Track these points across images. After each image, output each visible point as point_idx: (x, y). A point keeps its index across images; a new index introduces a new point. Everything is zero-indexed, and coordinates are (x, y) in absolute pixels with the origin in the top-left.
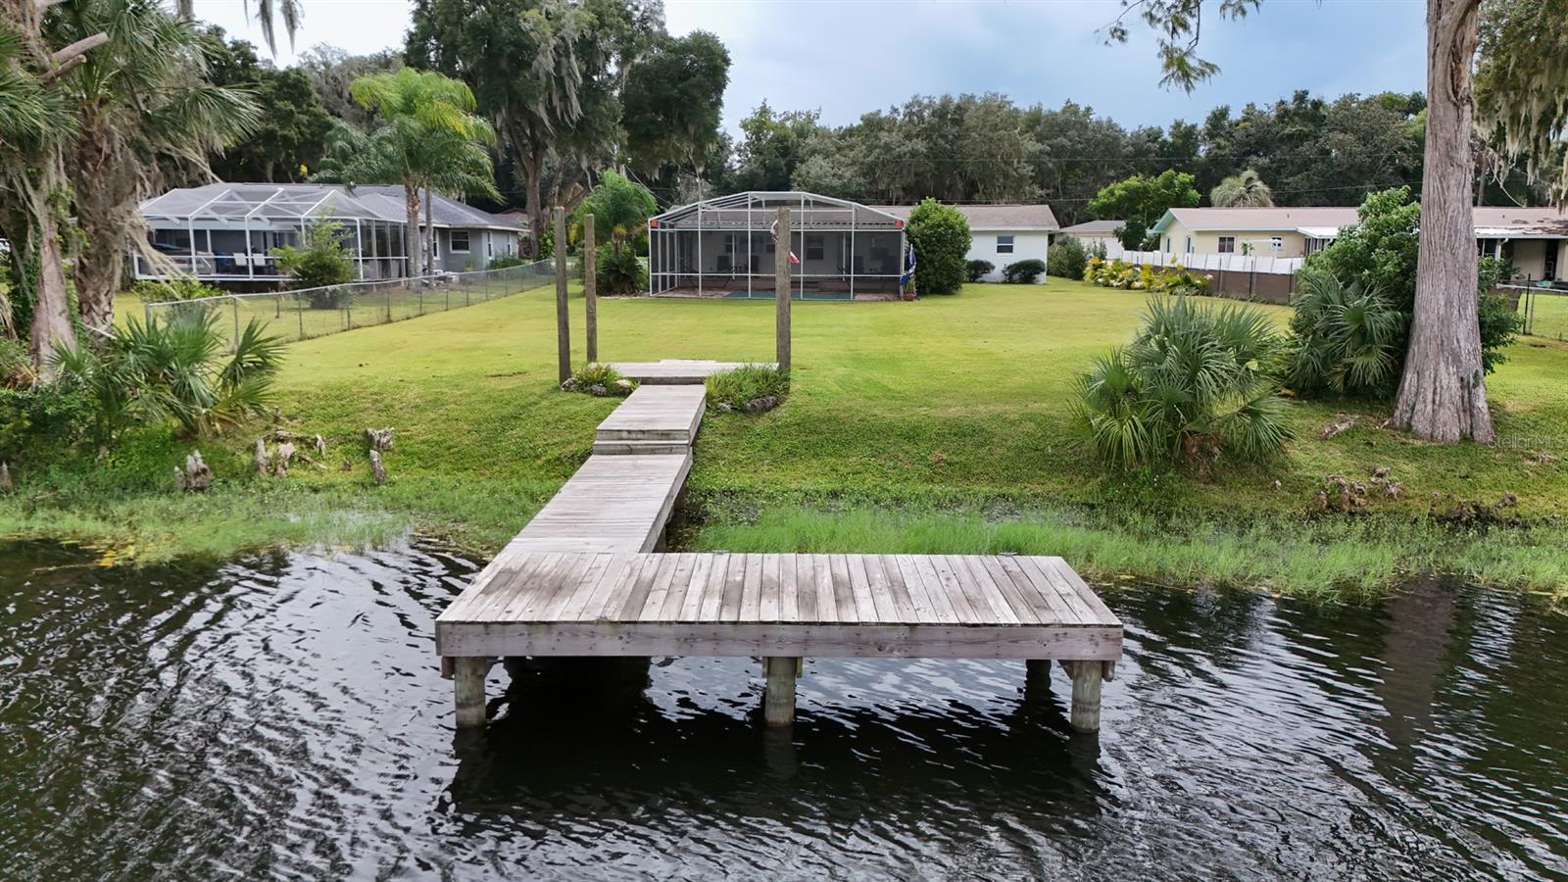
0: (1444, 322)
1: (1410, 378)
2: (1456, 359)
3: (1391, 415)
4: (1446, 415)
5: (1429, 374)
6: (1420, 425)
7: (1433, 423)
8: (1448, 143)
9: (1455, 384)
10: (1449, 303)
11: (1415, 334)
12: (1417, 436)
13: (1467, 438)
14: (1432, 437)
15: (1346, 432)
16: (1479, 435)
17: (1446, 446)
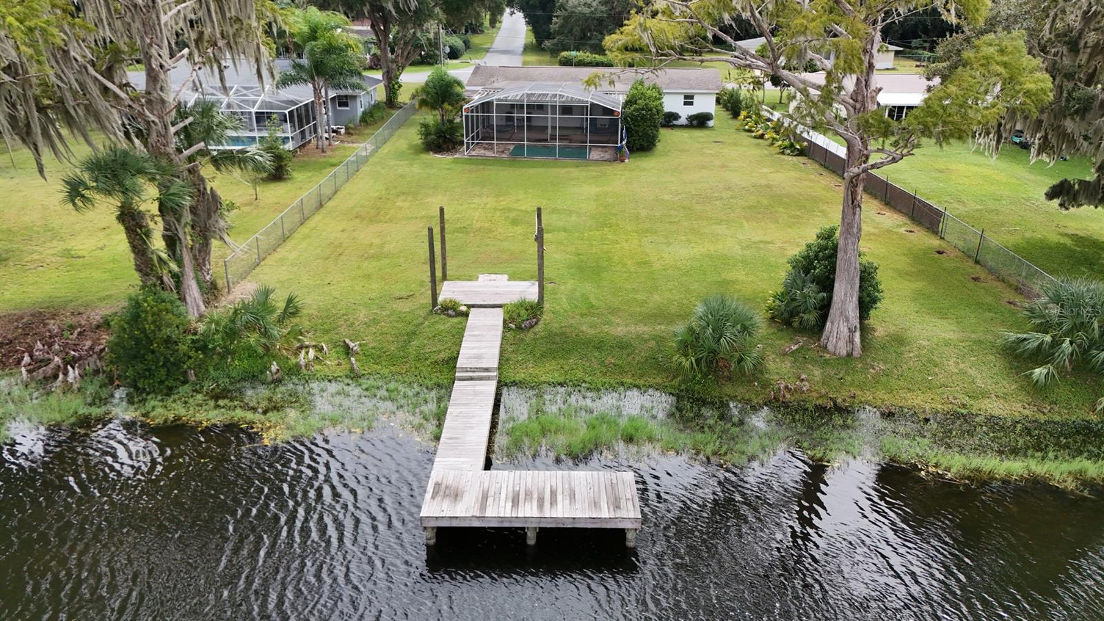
0: (843, 302)
1: (828, 324)
2: (848, 321)
3: (819, 340)
4: (841, 344)
5: (836, 324)
6: (830, 347)
7: (835, 347)
8: (848, 224)
9: (846, 330)
10: (846, 295)
11: (833, 304)
12: (828, 352)
13: (849, 355)
14: (834, 354)
15: (797, 350)
16: (856, 354)
17: (840, 358)
